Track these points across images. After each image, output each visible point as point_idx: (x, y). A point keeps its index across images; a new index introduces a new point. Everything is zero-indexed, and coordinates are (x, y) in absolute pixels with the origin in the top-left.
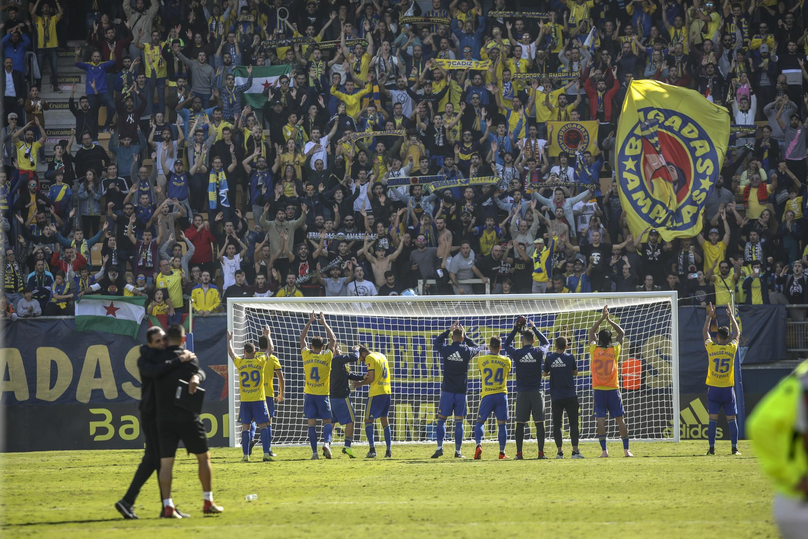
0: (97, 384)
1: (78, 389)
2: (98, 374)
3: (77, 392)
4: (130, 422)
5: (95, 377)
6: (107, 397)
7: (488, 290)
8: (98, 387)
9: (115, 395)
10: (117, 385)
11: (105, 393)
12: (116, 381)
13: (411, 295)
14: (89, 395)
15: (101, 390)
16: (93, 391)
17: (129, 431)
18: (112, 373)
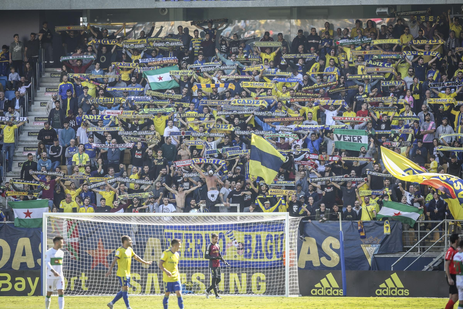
0: (23, 260)
1: (13, 262)
2: (24, 254)
3: (13, 264)
4: (20, 281)
5: (22, 256)
6: (29, 267)
7: (238, 210)
8: (24, 261)
9: (33, 266)
10: (34, 260)
11: (28, 264)
12: (34, 258)
13: (194, 213)
14: (19, 265)
15: (25, 263)
16: (22, 263)
17: (20, 286)
18: (32, 253)
